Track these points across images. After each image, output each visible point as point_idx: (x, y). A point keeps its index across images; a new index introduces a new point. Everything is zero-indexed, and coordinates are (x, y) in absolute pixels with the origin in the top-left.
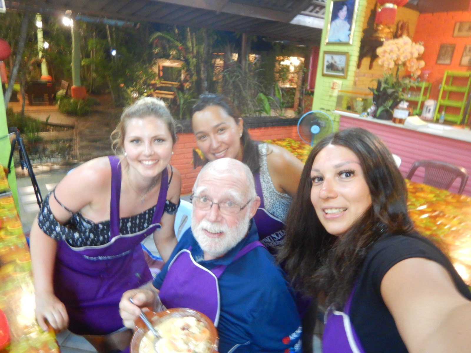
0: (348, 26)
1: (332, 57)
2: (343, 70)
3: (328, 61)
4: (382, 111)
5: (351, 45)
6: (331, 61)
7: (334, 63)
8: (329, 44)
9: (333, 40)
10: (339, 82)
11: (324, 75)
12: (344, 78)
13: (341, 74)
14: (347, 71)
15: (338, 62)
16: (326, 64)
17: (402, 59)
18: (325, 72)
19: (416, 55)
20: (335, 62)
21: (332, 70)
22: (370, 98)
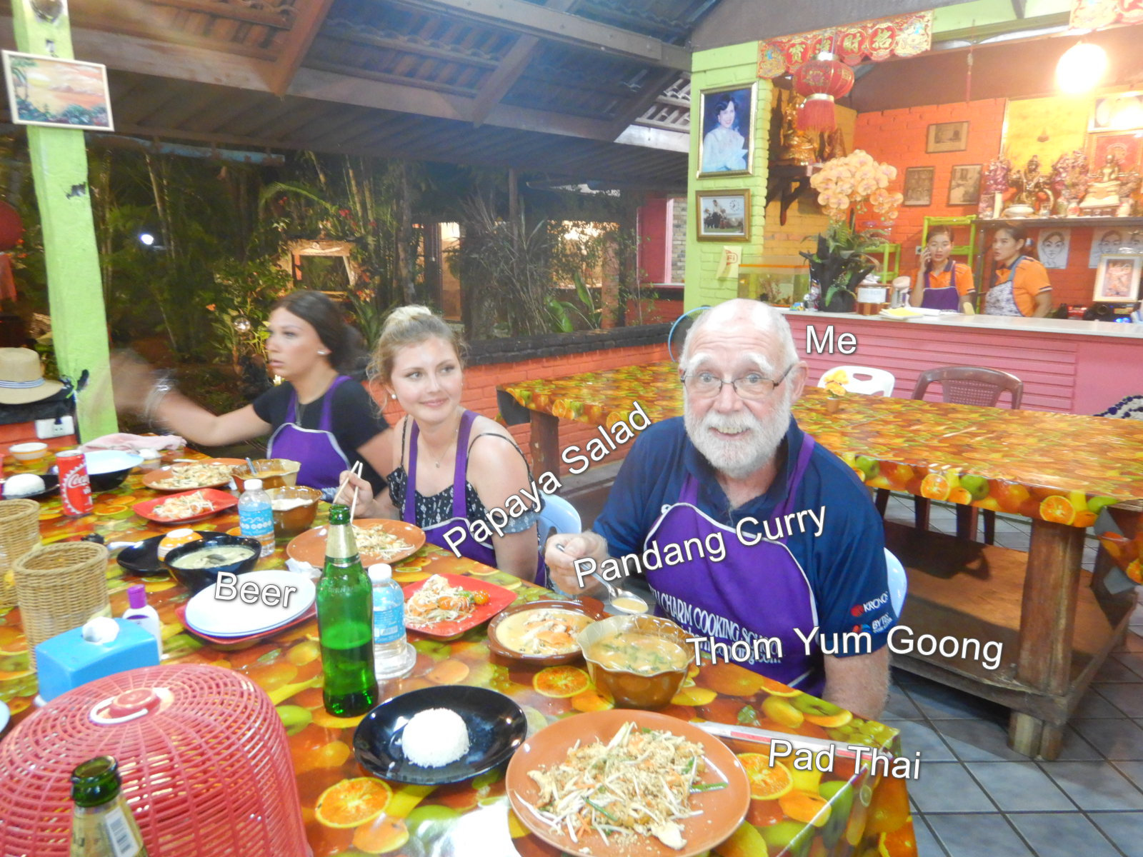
0: (742, 140)
1: (715, 201)
2: (740, 226)
3: (706, 211)
4: (835, 295)
5: (752, 176)
6: (712, 209)
7: (719, 212)
8: (704, 176)
9: (712, 168)
10: (736, 249)
11: (701, 239)
12: (745, 240)
13: (737, 234)
14: (750, 226)
15: (728, 211)
16: (703, 216)
17: (862, 192)
18: (703, 233)
19: (884, 183)
20: (723, 211)
21: (716, 227)
22: (805, 273)
